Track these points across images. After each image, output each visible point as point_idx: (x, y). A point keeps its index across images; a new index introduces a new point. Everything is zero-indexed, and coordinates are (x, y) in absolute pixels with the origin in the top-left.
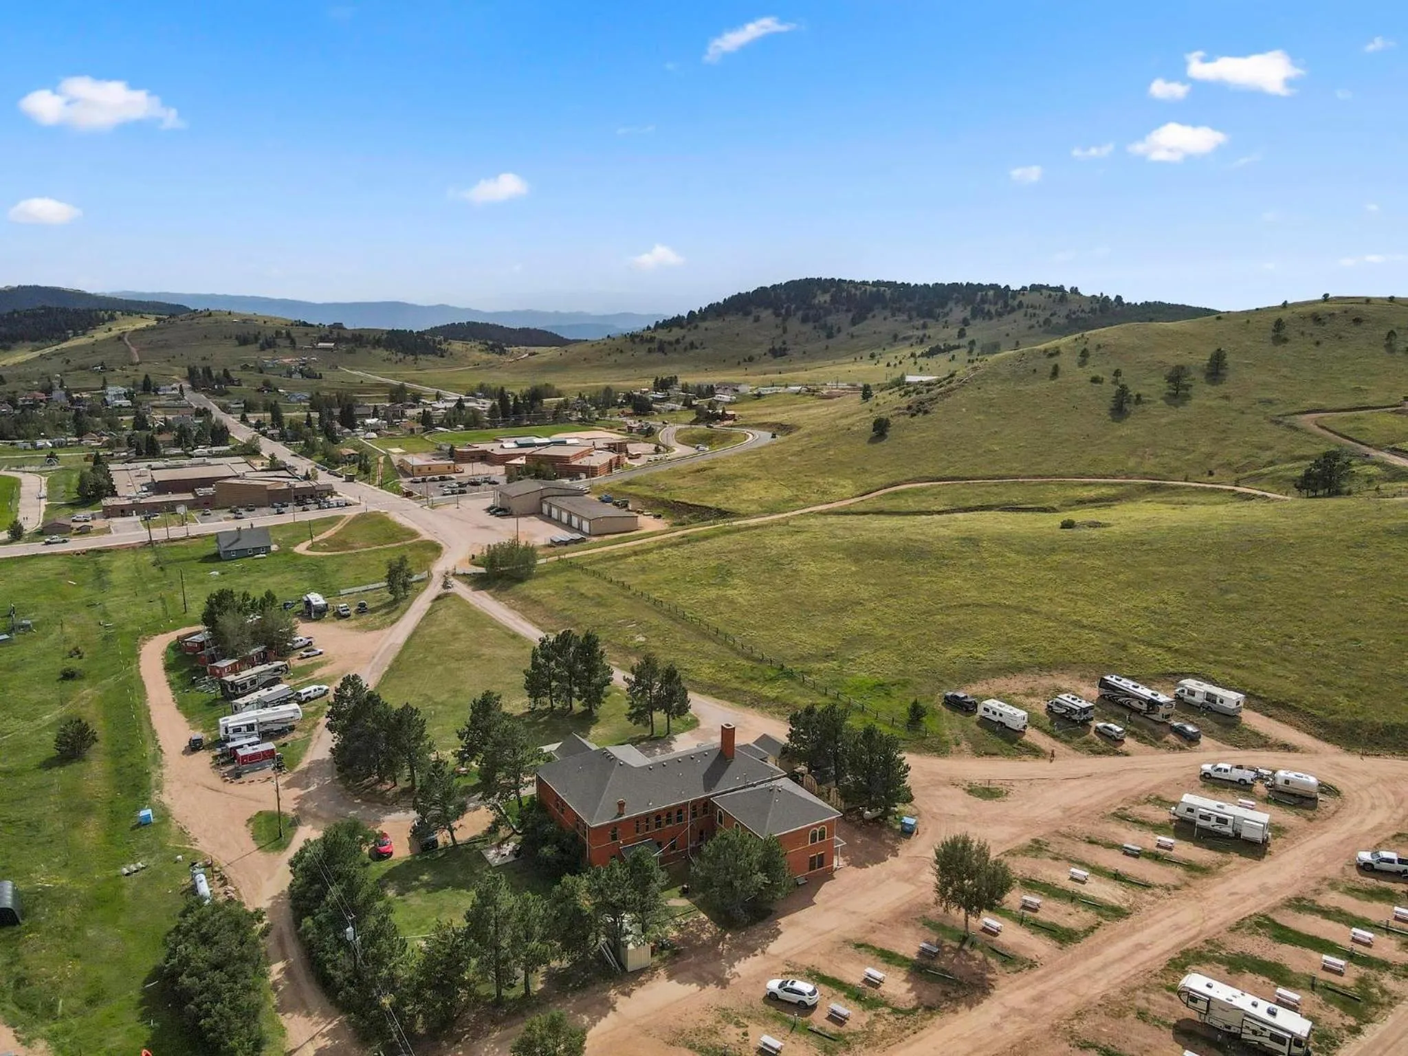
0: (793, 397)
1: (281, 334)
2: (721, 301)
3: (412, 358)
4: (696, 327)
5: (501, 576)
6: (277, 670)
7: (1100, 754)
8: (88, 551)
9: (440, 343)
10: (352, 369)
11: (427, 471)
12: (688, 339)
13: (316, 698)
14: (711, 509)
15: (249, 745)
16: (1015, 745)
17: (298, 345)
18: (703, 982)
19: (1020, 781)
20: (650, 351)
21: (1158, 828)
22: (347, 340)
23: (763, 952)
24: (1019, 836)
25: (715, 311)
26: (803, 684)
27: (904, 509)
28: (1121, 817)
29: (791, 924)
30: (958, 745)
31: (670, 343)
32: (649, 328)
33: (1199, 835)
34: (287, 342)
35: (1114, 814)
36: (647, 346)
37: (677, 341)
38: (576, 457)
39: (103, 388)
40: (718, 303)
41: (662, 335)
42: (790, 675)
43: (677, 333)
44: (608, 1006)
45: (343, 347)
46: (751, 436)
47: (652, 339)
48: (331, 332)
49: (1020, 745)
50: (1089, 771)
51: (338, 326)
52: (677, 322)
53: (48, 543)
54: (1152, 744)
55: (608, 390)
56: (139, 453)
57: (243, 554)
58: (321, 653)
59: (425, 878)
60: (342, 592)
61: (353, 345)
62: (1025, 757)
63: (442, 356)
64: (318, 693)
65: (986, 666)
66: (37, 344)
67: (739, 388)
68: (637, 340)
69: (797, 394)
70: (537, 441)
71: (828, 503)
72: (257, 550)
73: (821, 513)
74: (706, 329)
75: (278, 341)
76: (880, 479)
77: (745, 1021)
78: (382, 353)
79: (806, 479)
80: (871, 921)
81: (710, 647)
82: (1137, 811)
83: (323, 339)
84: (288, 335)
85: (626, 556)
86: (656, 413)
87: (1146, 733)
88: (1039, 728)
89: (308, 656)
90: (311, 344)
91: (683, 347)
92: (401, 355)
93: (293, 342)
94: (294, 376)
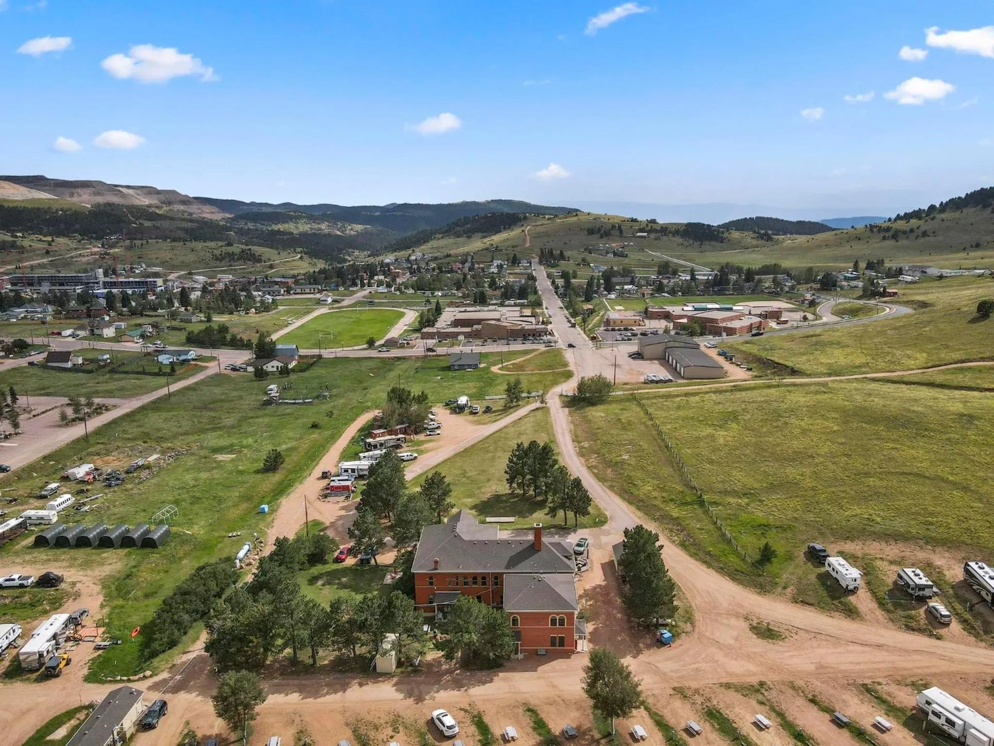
0: (973, 279)
1: (615, 227)
2: (963, 196)
3: (699, 243)
4: (933, 219)
5: (584, 400)
6: (398, 440)
7: (913, 630)
8: (395, 357)
9: (723, 233)
10: (653, 251)
11: (620, 323)
12: (923, 229)
13: (408, 461)
14: (788, 367)
15: (339, 480)
16: (836, 602)
17: (625, 234)
18: (409, 694)
19: (807, 631)
20: (884, 238)
21: (892, 710)
22: (656, 231)
23: (466, 690)
24: (754, 675)
25: (955, 204)
26: (706, 512)
27: (955, 383)
28: (869, 691)
29: (503, 679)
30: (785, 588)
31: (904, 232)
32: (890, 220)
33: (927, 730)
34: (618, 233)
35: (864, 685)
36: (882, 234)
37: (912, 231)
38: (724, 320)
39: (492, 261)
40: (960, 198)
41: (901, 225)
42: (701, 503)
43: (914, 222)
44: (344, 687)
45: (653, 236)
46: (888, 309)
47: (888, 229)
48: (647, 225)
49: (840, 602)
50: (882, 641)
51: (653, 221)
52: (917, 214)
53: (380, 351)
54: (977, 636)
55: (810, 270)
56: (475, 302)
57: (462, 367)
58: (438, 434)
59: (344, 580)
60: (487, 398)
61: (660, 234)
62: (833, 613)
63: (722, 242)
64: (408, 458)
65: (878, 528)
66: (485, 234)
67: (927, 270)
68: (875, 230)
69: (979, 276)
70: (710, 306)
71: (888, 372)
72: (470, 366)
73: (874, 380)
74: (943, 220)
75: (612, 232)
76: (957, 356)
77: (401, 728)
78: (678, 240)
79: (889, 350)
80: (559, 697)
81: (667, 471)
82: (888, 689)
83: (641, 231)
84: (619, 227)
85: (678, 396)
86: (839, 289)
87: (978, 624)
88: (874, 593)
89: (430, 435)
90: (633, 234)
91: (916, 235)
92: (691, 242)
93: (621, 232)
94: (608, 255)
